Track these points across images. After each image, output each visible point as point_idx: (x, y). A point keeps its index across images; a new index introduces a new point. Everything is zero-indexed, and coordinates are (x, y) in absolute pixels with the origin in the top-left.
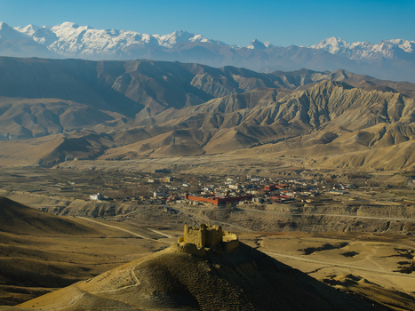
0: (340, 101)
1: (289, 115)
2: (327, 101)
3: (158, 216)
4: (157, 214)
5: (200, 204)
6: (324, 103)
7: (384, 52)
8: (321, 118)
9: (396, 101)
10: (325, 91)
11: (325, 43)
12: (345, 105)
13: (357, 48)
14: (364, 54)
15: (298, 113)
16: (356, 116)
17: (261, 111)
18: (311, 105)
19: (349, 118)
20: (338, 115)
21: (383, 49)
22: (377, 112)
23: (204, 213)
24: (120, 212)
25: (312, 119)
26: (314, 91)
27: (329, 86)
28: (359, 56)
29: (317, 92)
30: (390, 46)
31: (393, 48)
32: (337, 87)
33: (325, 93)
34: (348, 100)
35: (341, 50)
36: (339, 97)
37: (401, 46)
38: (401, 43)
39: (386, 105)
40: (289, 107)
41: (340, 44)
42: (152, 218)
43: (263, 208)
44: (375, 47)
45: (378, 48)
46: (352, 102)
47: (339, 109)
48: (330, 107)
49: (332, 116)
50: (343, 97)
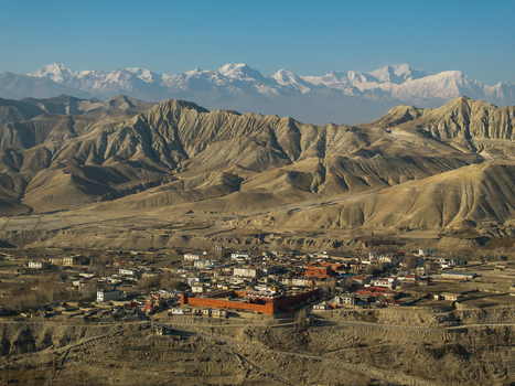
0: (198, 129)
1: (126, 151)
2: (176, 129)
3: (145, 348)
4: (140, 342)
5: (229, 315)
6: (172, 132)
7: (121, 83)
8: (175, 155)
9: (286, 128)
10: (170, 115)
11: (44, 71)
12: (207, 135)
13: (87, 77)
14: (96, 85)
15: (139, 148)
16: (235, 151)
17: (79, 144)
18: (154, 135)
19: (222, 152)
20: (199, 150)
21: (119, 79)
22: (265, 144)
23: (249, 334)
24: (48, 341)
25: (162, 156)
26: (153, 115)
27: (174, 107)
28: (91, 87)
29: (157, 117)
30: (128, 76)
31: (131, 78)
32: (186, 109)
33: (171, 119)
34: (209, 128)
35: (66, 80)
36: (193, 123)
37: (140, 77)
38: (140, 72)
39: (272, 133)
40: (122, 137)
41: (64, 72)
42: (133, 354)
43: (372, 317)
44: (110, 76)
45: (113, 77)
46: (217, 130)
47: (198, 141)
48: (183, 138)
49: (191, 152)
50: (199, 124)
